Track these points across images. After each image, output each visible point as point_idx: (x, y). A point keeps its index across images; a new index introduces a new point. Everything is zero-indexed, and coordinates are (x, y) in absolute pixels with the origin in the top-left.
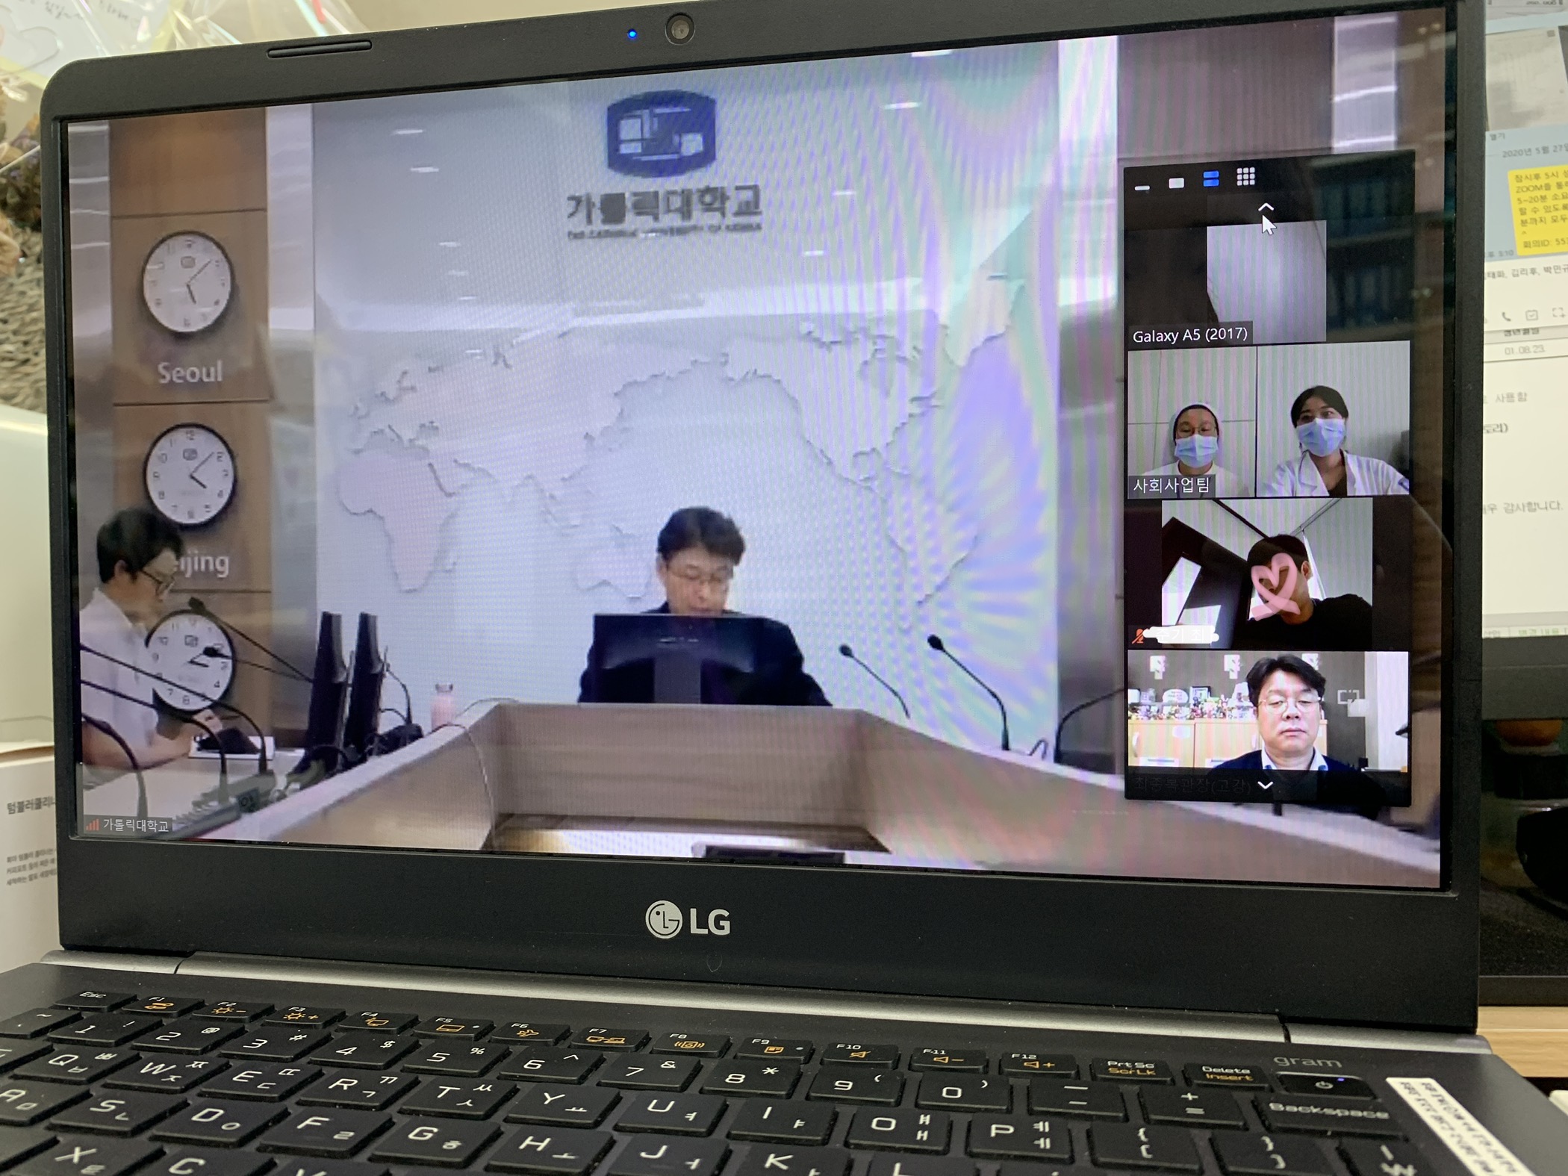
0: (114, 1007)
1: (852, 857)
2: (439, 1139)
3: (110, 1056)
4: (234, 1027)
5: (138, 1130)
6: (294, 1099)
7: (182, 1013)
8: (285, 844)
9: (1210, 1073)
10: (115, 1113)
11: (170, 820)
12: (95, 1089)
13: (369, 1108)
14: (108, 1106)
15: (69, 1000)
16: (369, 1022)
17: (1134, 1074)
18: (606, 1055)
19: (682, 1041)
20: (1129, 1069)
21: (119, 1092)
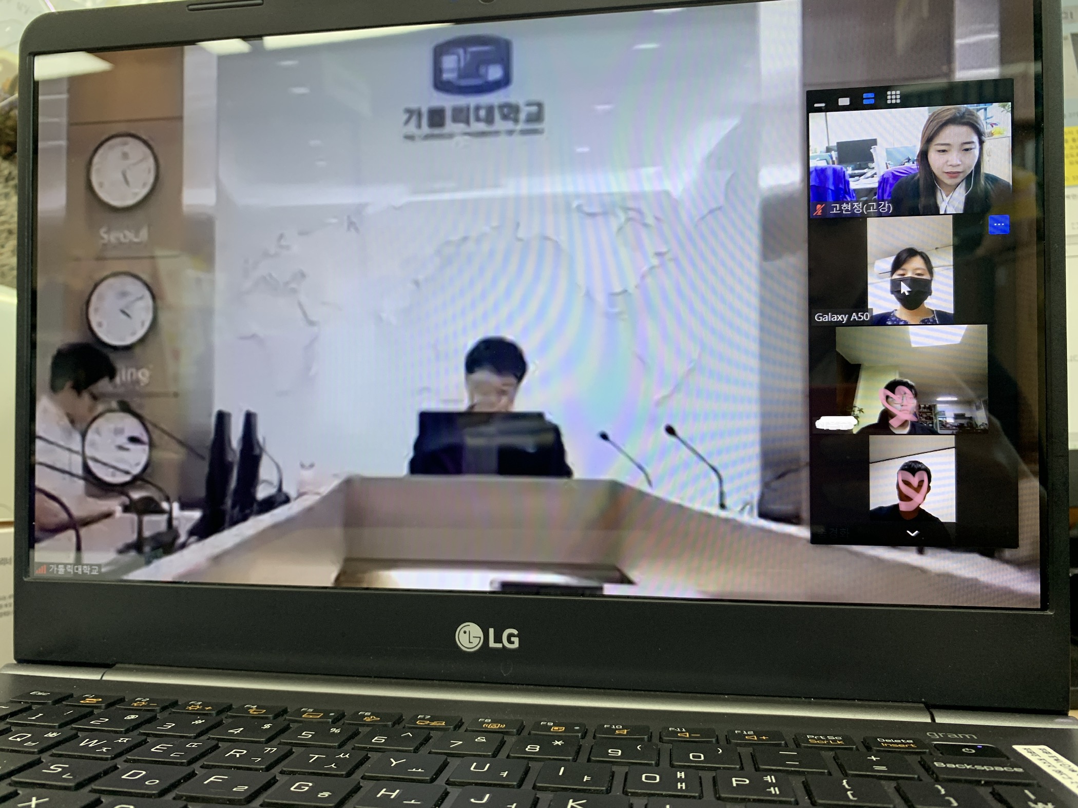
0: (56, 702)
1: (610, 589)
2: (313, 791)
3: (55, 734)
4: (149, 715)
5: (80, 786)
6: (200, 763)
7: (110, 705)
8: (186, 583)
9: (884, 743)
10: (61, 773)
11: (100, 566)
12: (45, 758)
13: (257, 770)
14: (55, 768)
15: (21, 696)
16: (251, 711)
17: (829, 743)
18: (432, 733)
19: (488, 723)
20: (824, 740)
21: (63, 759)
